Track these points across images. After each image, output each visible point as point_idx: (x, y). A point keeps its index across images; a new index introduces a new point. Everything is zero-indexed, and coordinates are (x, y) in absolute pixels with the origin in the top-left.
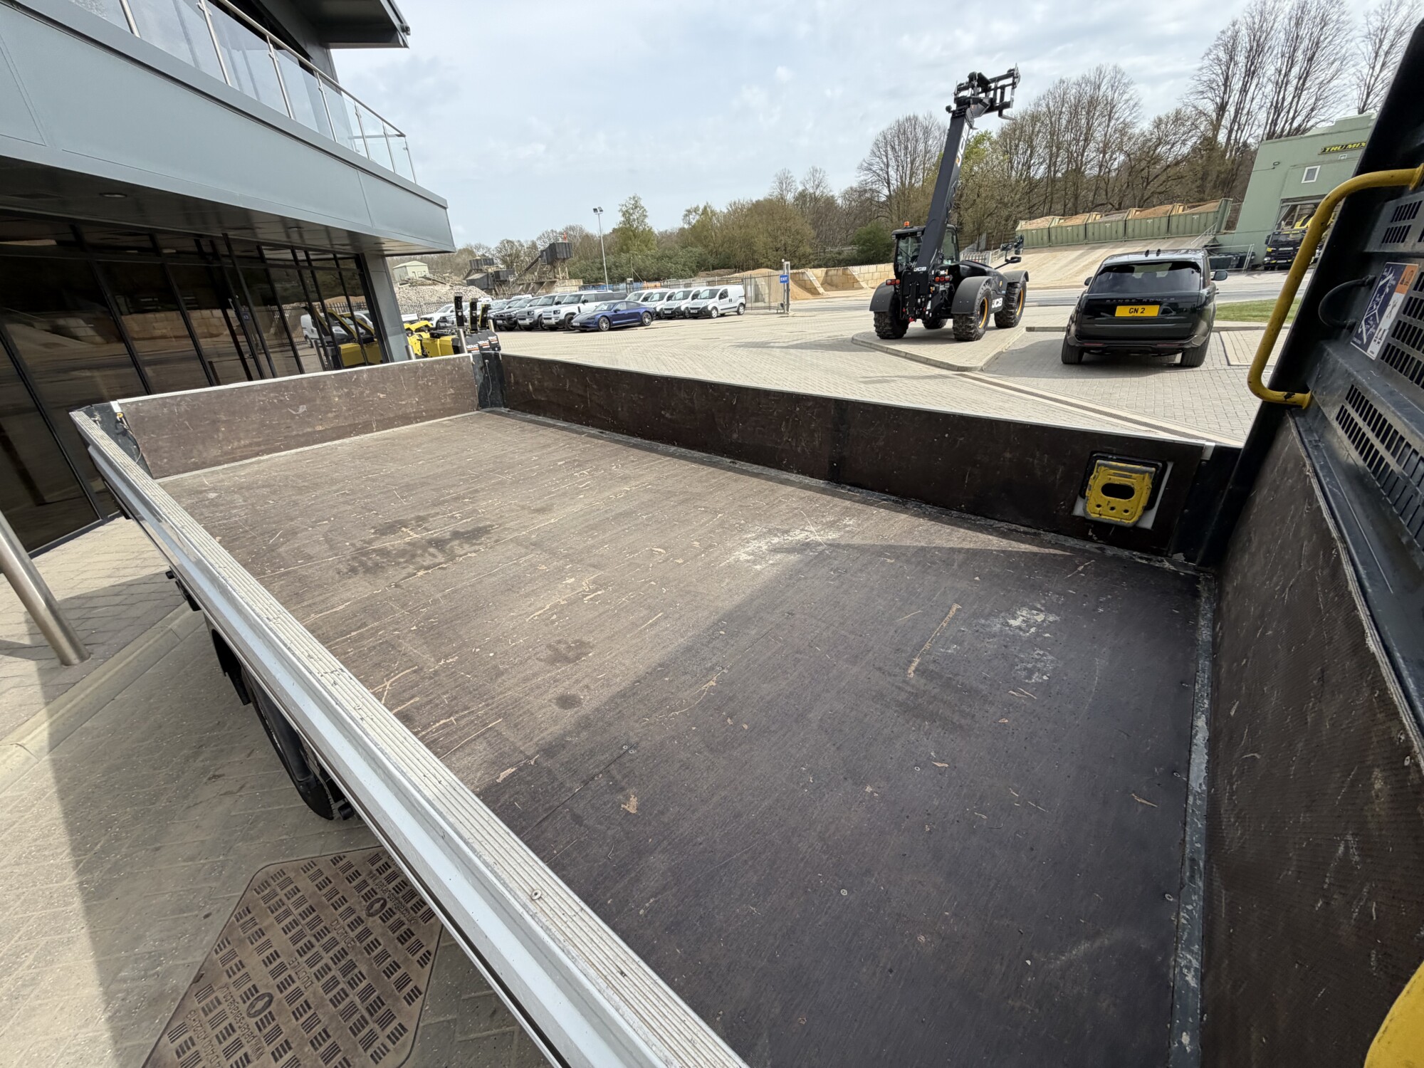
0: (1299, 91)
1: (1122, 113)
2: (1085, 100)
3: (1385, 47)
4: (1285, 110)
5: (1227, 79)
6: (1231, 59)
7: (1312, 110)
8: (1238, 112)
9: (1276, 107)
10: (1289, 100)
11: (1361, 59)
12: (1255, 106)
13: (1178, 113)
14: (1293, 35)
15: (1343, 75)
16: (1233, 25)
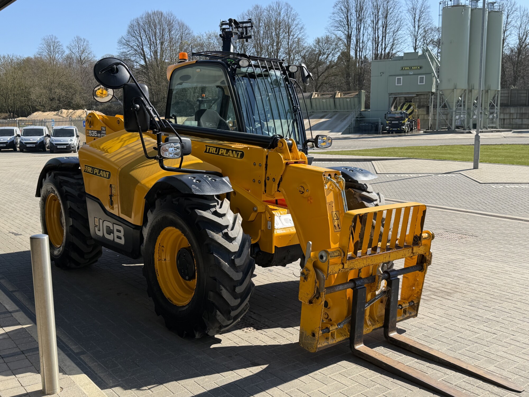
0: (384, 33)
1: (296, 33)
3: (417, 18)
4: (380, 43)
5: (348, 21)
6: (348, 11)
7: (393, 45)
8: (358, 41)
9: (375, 41)
10: (381, 38)
11: (408, 22)
12: (365, 39)
13: (327, 38)
14: (375, 4)
15: (402, 29)
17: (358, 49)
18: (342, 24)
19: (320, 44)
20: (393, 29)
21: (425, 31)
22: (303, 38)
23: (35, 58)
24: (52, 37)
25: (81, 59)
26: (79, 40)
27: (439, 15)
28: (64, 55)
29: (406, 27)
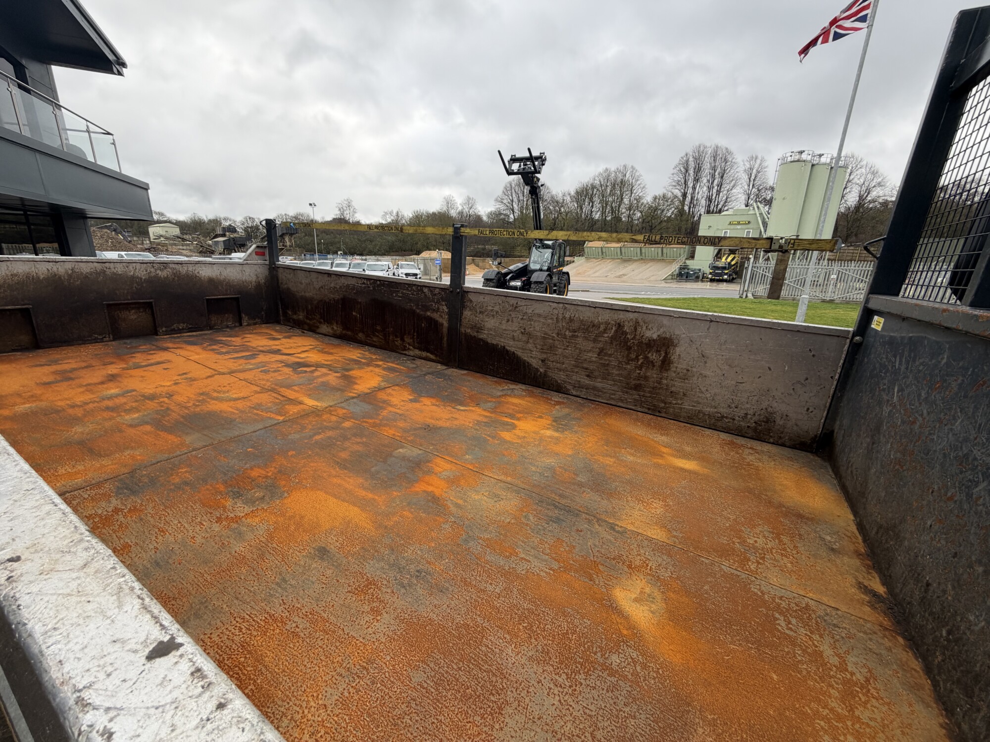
0: (719, 192)
1: (637, 191)
2: (619, 180)
3: (753, 177)
4: (714, 200)
5: (685, 181)
6: (687, 171)
7: (726, 202)
8: (692, 198)
9: (709, 198)
10: (714, 195)
11: (743, 181)
12: (699, 196)
13: (664, 196)
14: (713, 165)
15: (738, 188)
16: (687, 155)
17: (692, 206)
18: (680, 183)
19: (657, 201)
20: (728, 188)
21: (759, 190)
24: (450, 196)
25: (469, 213)
26: (469, 198)
28: (457, 211)
29: (740, 186)
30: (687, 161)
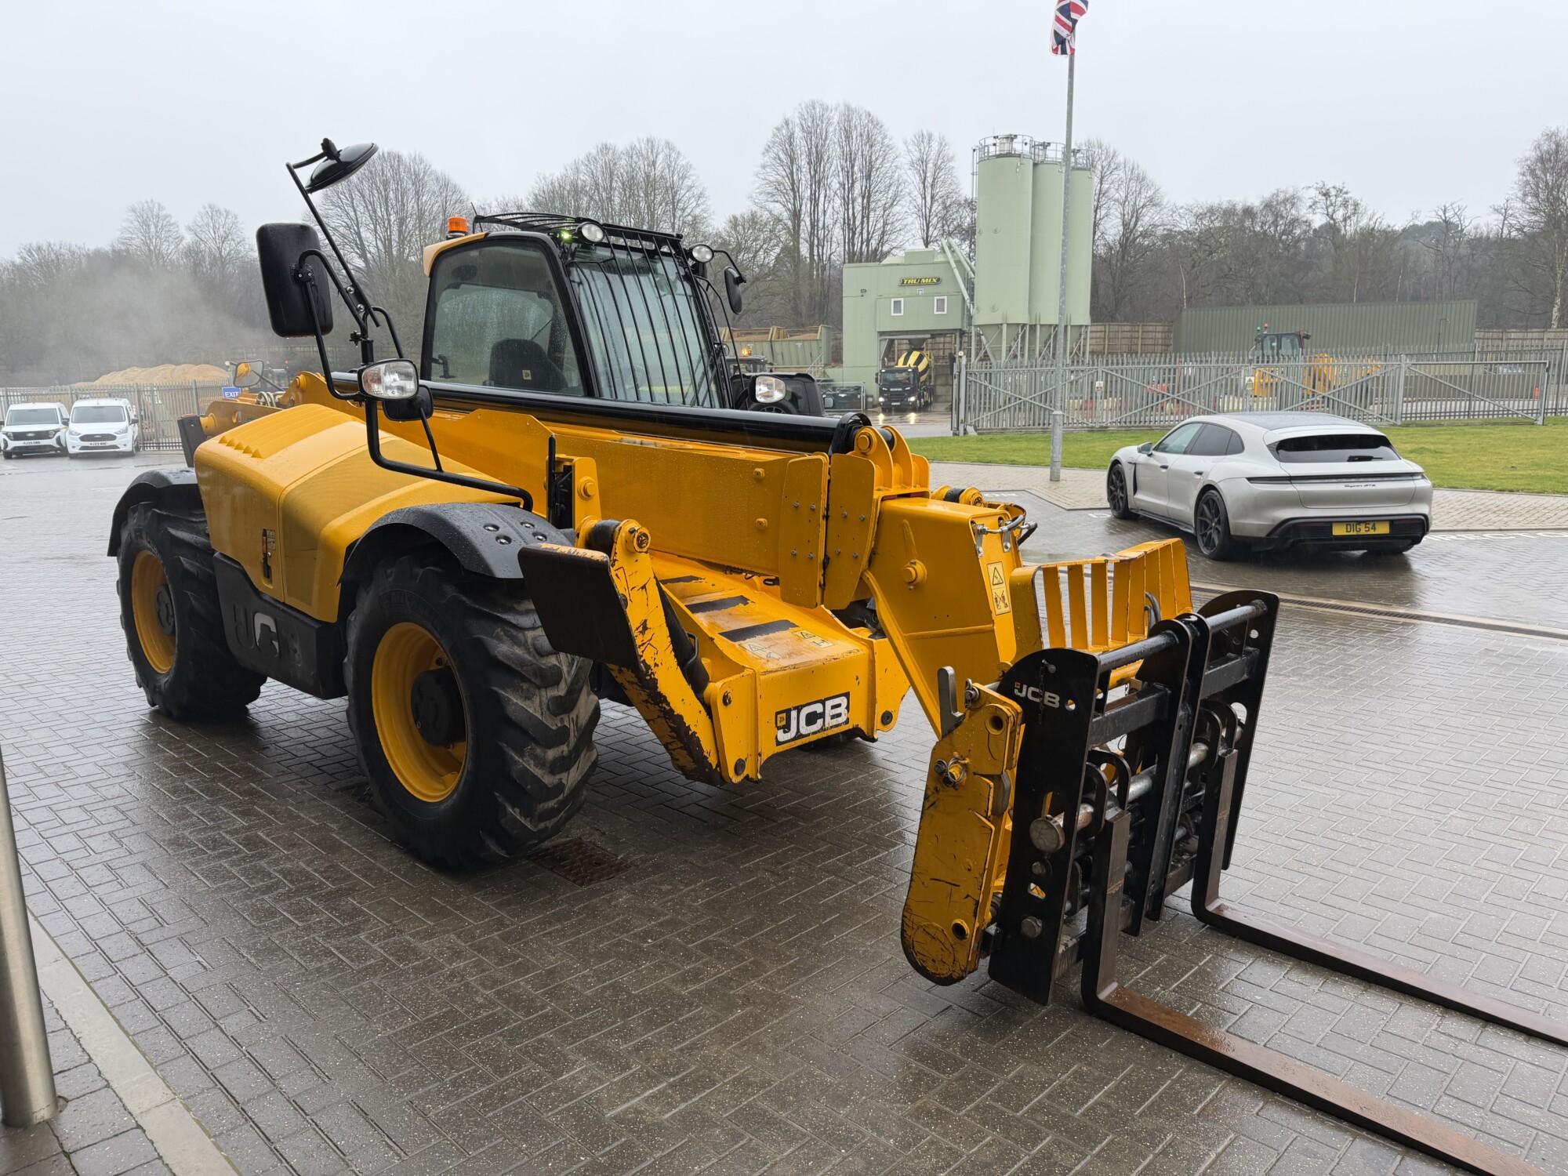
0: (866, 210)
1: (688, 203)
3: (929, 180)
4: (859, 230)
5: (793, 184)
6: (792, 163)
7: (883, 233)
8: (814, 224)
9: (849, 225)
10: (859, 219)
11: (912, 187)
12: (829, 221)
13: (753, 216)
14: (847, 149)
15: (901, 202)
16: (787, 123)
17: (816, 242)
18: (782, 188)
19: (740, 228)
20: (883, 202)
21: (945, 208)
22: (705, 215)
23: (114, 251)
24: (151, 205)
25: (220, 253)
26: (213, 212)
27: (973, 174)
28: (181, 246)
29: (908, 198)
30: (791, 136)
